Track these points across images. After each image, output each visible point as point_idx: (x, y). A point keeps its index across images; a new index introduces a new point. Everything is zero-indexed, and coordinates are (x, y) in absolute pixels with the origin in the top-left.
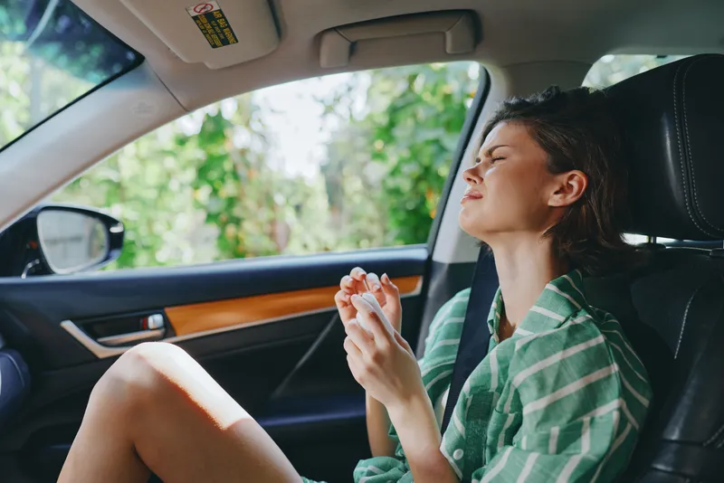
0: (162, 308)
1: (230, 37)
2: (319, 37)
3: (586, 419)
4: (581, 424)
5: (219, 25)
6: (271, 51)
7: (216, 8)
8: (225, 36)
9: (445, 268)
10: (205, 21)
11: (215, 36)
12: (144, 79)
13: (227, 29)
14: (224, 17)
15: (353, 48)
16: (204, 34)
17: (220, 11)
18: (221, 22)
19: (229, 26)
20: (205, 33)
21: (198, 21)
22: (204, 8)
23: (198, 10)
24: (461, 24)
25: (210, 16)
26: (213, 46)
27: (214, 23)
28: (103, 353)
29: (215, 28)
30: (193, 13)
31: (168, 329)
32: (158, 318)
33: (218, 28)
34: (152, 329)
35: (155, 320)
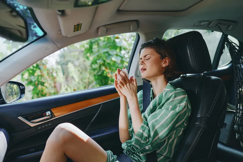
0: (50, 109)
2: (98, 28)
3: (178, 105)
4: (177, 106)
7: (81, 23)
14: (81, 25)
18: (80, 26)
20: (75, 28)
22: (78, 23)
24: (135, 23)
25: (78, 25)
26: (74, 32)
27: (78, 26)
28: (32, 125)
29: (78, 27)
30: (75, 24)
31: (52, 115)
32: (49, 112)
33: (78, 28)
34: (48, 116)
35: (48, 113)
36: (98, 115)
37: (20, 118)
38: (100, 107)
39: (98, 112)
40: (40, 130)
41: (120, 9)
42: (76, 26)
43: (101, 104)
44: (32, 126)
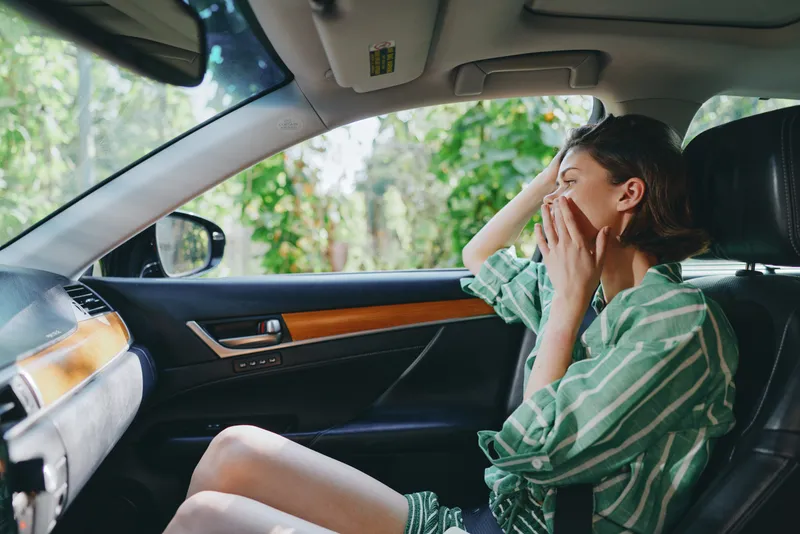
0: (281, 313)
1: (389, 68)
2: (457, 70)
3: (669, 341)
4: (664, 343)
5: (386, 58)
7: (393, 44)
8: (386, 67)
11: (378, 67)
12: (290, 98)
13: (391, 62)
14: (394, 52)
17: (394, 48)
18: (390, 56)
20: (372, 63)
21: (373, 55)
22: (383, 45)
23: (378, 47)
25: (384, 52)
26: (373, 74)
27: (384, 57)
28: (224, 353)
29: (382, 61)
30: (373, 49)
31: (284, 334)
32: (276, 323)
33: (384, 61)
34: (270, 333)
35: (273, 325)
36: (423, 359)
37: (193, 325)
38: (434, 335)
39: (426, 350)
40: (244, 371)
41: (536, 6)
42: (377, 54)
43: (440, 326)
44: (222, 356)
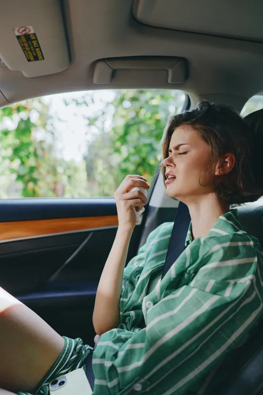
1: (39, 54)
2: (94, 65)
3: (232, 282)
4: (229, 283)
5: (33, 45)
6: (64, 69)
7: (32, 32)
8: (36, 54)
9: (157, 210)
10: (24, 40)
11: (30, 53)
13: (38, 49)
14: (36, 39)
15: (114, 74)
16: (24, 50)
17: (35, 34)
18: (35, 43)
19: (39, 47)
20: (23, 48)
21: (20, 40)
22: (24, 30)
23: (20, 31)
25: (28, 38)
27: (30, 43)
29: (30, 47)
30: (17, 34)
33: (32, 49)
39: (80, 247)
43: (90, 232)
